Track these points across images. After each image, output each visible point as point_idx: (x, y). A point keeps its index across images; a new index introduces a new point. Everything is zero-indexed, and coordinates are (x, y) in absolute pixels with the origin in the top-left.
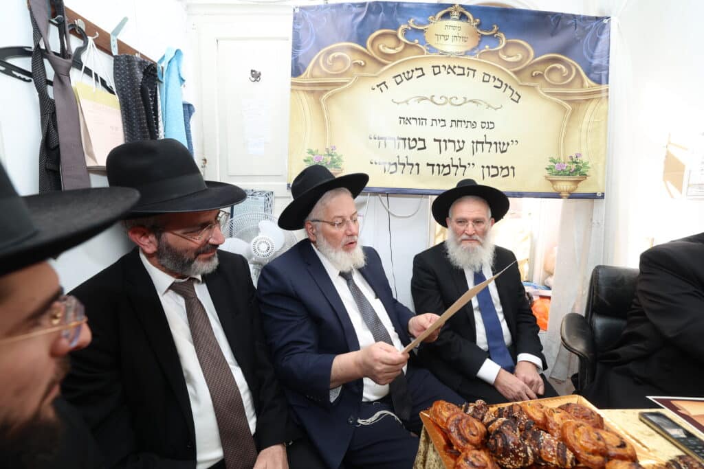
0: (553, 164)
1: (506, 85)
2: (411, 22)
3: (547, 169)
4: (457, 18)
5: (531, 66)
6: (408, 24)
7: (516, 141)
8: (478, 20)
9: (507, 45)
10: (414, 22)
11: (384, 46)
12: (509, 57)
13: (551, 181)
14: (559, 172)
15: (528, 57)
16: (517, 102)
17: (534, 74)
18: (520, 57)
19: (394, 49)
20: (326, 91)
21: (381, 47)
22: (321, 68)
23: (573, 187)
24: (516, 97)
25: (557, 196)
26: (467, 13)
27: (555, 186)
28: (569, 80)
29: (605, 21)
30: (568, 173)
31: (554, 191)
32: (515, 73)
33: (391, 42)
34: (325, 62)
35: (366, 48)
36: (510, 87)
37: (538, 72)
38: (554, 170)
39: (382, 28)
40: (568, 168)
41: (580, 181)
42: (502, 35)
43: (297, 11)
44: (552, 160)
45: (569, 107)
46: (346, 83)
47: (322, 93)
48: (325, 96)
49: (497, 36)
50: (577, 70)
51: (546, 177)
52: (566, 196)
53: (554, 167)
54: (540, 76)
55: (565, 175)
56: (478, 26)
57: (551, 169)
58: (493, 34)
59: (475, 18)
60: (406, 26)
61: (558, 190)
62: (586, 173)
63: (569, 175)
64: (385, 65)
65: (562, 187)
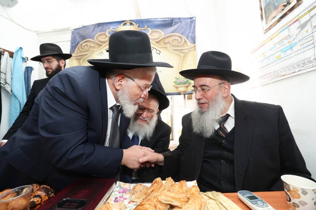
0: (177, 80)
1: (153, 48)
2: (111, 29)
3: (174, 82)
4: (129, 25)
5: (163, 39)
6: (109, 29)
7: (160, 71)
8: (138, 25)
9: (152, 32)
10: (112, 28)
11: (101, 39)
12: (153, 36)
13: (176, 87)
14: (180, 83)
15: (161, 36)
16: (159, 54)
17: (165, 42)
18: (158, 36)
19: (105, 39)
20: (82, 58)
21: (100, 39)
22: (80, 50)
23: (186, 89)
24: (159, 52)
25: (179, 94)
26: (133, 23)
27: (178, 90)
28: (181, 44)
29: (194, 19)
30: (183, 83)
31: (178, 92)
32: (156, 42)
33: (104, 37)
34: (81, 48)
35: (94, 40)
36: (155, 48)
37: (167, 41)
38: (177, 83)
39: (100, 32)
40: (184, 81)
41: (188, 86)
42: (149, 29)
43: (73, 30)
44: (176, 79)
45: (182, 55)
46: (88, 54)
47: (80, 59)
48: (82, 60)
49: (147, 30)
50: (184, 39)
51: (174, 86)
52: (183, 94)
53: (177, 81)
54: (169, 42)
55: (182, 84)
56: (138, 27)
57: (176, 82)
58: (145, 29)
59: (136, 24)
60: (109, 30)
61: (180, 91)
62: (191, 83)
63: (184, 84)
64: (101, 45)
65: (181, 90)
